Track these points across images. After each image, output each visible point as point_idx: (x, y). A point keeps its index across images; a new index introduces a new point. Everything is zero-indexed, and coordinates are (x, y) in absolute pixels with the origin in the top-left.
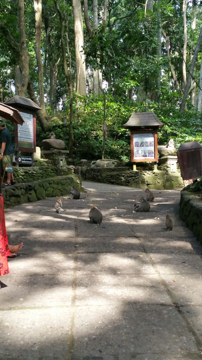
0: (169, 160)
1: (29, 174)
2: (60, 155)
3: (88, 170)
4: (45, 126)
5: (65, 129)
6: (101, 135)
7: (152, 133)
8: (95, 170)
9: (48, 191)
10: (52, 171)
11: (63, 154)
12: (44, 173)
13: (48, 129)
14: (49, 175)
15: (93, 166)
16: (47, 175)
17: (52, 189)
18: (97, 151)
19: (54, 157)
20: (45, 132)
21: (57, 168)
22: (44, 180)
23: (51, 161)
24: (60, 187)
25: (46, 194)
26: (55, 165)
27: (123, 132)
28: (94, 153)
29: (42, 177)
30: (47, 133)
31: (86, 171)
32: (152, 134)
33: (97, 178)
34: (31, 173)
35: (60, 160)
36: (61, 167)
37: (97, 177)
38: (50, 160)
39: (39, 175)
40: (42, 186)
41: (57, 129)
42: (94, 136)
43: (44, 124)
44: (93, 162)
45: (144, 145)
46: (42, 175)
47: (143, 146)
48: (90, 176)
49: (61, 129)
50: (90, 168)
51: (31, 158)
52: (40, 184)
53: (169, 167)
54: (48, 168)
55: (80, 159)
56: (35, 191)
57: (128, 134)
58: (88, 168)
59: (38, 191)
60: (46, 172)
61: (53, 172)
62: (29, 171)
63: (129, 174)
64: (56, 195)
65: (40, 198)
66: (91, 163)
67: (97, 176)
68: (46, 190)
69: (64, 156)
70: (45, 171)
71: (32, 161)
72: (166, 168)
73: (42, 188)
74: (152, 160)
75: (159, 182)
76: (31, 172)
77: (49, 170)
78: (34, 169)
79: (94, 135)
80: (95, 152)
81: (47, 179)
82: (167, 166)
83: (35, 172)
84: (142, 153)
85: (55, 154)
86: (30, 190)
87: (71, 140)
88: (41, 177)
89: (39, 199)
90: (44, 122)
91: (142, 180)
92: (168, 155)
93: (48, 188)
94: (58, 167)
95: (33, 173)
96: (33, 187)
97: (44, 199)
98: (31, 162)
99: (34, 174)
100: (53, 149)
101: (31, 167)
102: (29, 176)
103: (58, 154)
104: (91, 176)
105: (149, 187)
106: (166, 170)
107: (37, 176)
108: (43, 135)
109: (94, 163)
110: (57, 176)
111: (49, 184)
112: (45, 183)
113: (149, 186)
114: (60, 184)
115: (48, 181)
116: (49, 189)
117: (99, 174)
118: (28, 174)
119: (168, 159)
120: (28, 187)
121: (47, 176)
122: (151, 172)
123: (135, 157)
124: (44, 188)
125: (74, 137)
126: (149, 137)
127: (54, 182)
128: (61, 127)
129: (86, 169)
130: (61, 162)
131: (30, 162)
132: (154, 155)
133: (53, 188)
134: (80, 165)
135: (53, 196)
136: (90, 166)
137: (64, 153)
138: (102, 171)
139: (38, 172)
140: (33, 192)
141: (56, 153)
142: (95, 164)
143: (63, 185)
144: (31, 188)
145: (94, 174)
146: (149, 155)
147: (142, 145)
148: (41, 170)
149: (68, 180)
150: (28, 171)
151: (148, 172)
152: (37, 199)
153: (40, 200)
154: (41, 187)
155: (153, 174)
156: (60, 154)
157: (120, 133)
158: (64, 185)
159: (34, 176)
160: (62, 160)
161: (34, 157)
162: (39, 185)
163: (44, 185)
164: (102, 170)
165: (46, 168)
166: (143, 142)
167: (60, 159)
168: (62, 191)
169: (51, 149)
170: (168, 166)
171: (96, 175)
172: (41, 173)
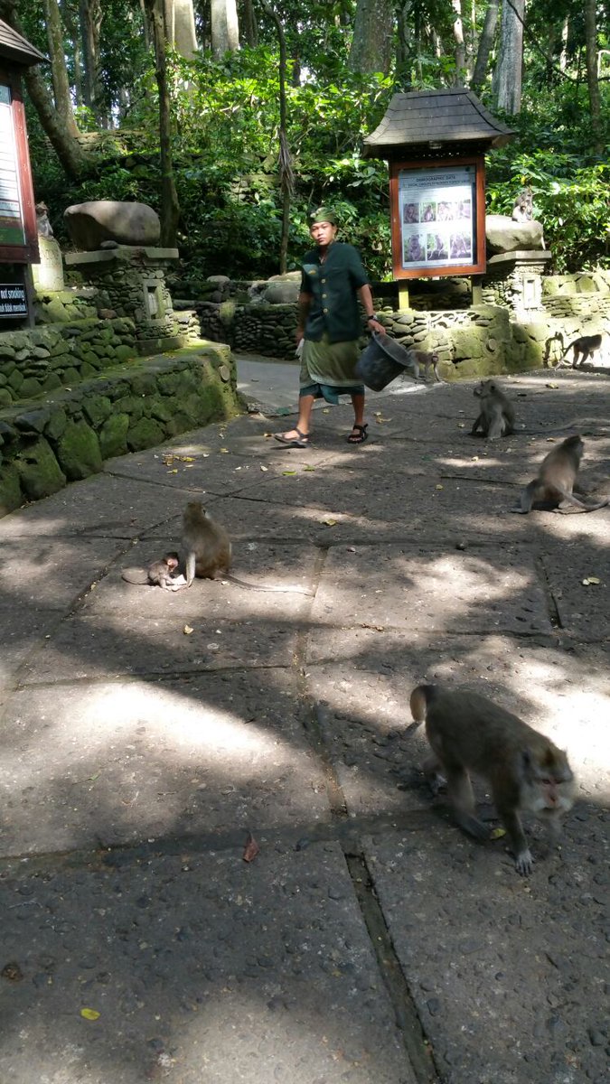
0: (519, 266)
1: (18, 362)
2: (145, 268)
3: (241, 316)
4: (76, 160)
5: (143, 170)
6: (266, 188)
7: (467, 170)
8: (265, 313)
9: (107, 432)
10: (117, 339)
11: (157, 265)
12: (85, 352)
13: (87, 170)
14: (107, 356)
15: (256, 300)
16: (100, 357)
17: (126, 419)
18: (259, 245)
19: (119, 277)
20: (78, 184)
21: (136, 322)
22: (87, 382)
23: (111, 296)
24: (157, 405)
25: (100, 443)
26: (130, 311)
27: (340, 173)
28: (250, 250)
29: (78, 368)
30: (84, 185)
31: (235, 317)
32: (465, 172)
33: (274, 342)
34: (27, 358)
35: (146, 289)
36: (154, 317)
37: (276, 339)
38: (105, 292)
39: (66, 360)
40: (81, 414)
41: (115, 171)
42: (243, 192)
43: (72, 155)
44: (255, 284)
45: (438, 218)
46: (76, 362)
47: (434, 220)
48: (251, 337)
49: (130, 169)
50: (248, 309)
51: (21, 288)
52: (72, 411)
53: (519, 292)
54: (99, 327)
55: (206, 275)
56: (54, 444)
57: (360, 178)
58: (242, 309)
59: (63, 443)
60: (93, 344)
61: (124, 342)
62: (17, 350)
63: (391, 325)
64: (143, 440)
65: (78, 471)
66: (250, 289)
67: (277, 336)
68: (100, 429)
69: (160, 274)
70: (89, 340)
71: (26, 303)
72: (509, 296)
73: (84, 422)
74: (467, 268)
75: (491, 347)
76: (26, 353)
77: (107, 333)
78: (38, 337)
79: (241, 190)
80: (254, 247)
81: (103, 377)
82: (510, 289)
83: (45, 353)
84: (428, 247)
85: (123, 263)
86: (29, 442)
87: (170, 208)
88: (73, 371)
89: (73, 476)
90: (71, 148)
91: (439, 345)
92: (516, 249)
93: (106, 418)
94: (139, 318)
95: (37, 358)
96: (40, 428)
97: (95, 470)
98: (22, 308)
99: (40, 363)
100: (113, 243)
101: (26, 332)
102: (21, 370)
103: (134, 263)
104: (255, 334)
105: (462, 367)
106: (509, 302)
107: (54, 369)
108: (72, 194)
109: (260, 289)
110: (141, 355)
111: (112, 399)
112: (96, 398)
113: (459, 364)
114: (157, 395)
115: (106, 388)
116: (113, 419)
117: (281, 328)
118: (12, 364)
119: (517, 263)
120: (13, 431)
121: (98, 362)
122: (465, 314)
123: (406, 261)
124: (91, 423)
125: (180, 198)
126: (455, 183)
127: (131, 387)
128: (130, 162)
129: (233, 312)
130: (151, 296)
131: (16, 308)
132: (471, 251)
133: (130, 414)
134: (209, 295)
135: (131, 449)
136: (246, 299)
137: (161, 260)
138: (293, 317)
139: (59, 349)
140: (41, 451)
141: (127, 259)
142: (264, 293)
143: (169, 395)
144: (32, 433)
145: (262, 329)
146: (455, 252)
147: (429, 216)
148: (73, 339)
149: (186, 373)
150: (11, 352)
151: (456, 316)
152: (64, 477)
153: (80, 478)
154: (76, 420)
155: (473, 319)
156: (144, 262)
157: (332, 179)
158: (174, 394)
159: (44, 367)
160: (152, 289)
161: (36, 285)
162: (67, 412)
163: (88, 409)
164: (293, 314)
165: (91, 328)
166: (433, 204)
167: (146, 283)
168: (165, 422)
169: (105, 244)
170: (515, 288)
171: (271, 331)
172: (71, 352)
